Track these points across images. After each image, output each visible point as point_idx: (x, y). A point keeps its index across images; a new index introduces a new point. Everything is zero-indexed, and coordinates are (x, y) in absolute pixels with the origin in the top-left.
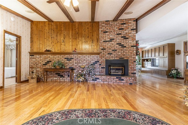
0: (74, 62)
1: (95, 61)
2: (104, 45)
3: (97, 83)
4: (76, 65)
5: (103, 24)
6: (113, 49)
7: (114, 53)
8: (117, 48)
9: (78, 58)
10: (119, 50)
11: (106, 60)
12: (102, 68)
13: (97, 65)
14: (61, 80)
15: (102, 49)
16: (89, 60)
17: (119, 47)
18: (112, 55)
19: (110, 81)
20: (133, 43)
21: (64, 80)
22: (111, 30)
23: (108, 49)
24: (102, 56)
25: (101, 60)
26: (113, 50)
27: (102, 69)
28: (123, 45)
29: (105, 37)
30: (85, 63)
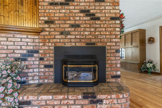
1: (29, 51)
2: (51, 11)
6: (72, 22)
7: (75, 31)
8: (80, 20)
10: (85, 26)
11: (57, 49)
12: (46, 66)
13: (33, 61)
15: (46, 22)
16: (9, 47)
17: (84, 18)
18: (69, 37)
20: (114, 11)
23: (60, 22)
24: (46, 37)
25: (43, 48)
26: (72, 26)
27: (47, 70)
28: (93, 15)
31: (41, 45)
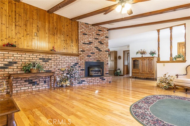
1: (75, 63)
2: (83, 46)
3: (83, 85)
4: (55, 67)
5: (83, 25)
6: (92, 52)
7: (93, 55)
8: (95, 51)
9: (57, 59)
10: (96, 53)
11: (86, 63)
12: (81, 70)
14: (33, 89)
15: (82, 51)
16: (69, 62)
17: (96, 50)
18: (90, 58)
20: (107, 48)
22: (90, 33)
23: (87, 51)
24: (81, 57)
25: (80, 62)
26: (92, 53)
28: (99, 49)
29: (85, 39)
30: (65, 65)
31: (79, 61)
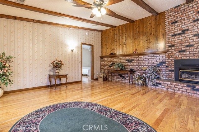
0: (135, 63)
1: (160, 63)
2: (172, 40)
3: (159, 89)
4: (137, 66)
5: (171, 12)
6: (187, 44)
7: (189, 49)
8: (193, 41)
9: (139, 59)
10: (198, 45)
11: (176, 61)
12: (170, 71)
13: (163, 68)
14: (123, 81)
15: (170, 46)
16: (152, 61)
17: (197, 40)
18: (185, 53)
19: (177, 89)
21: (125, 82)
22: (183, 18)
23: (179, 45)
24: (170, 55)
25: (168, 61)
26: (187, 46)
27: (170, 73)
29: (174, 30)
30: (147, 65)
31: (166, 59)
